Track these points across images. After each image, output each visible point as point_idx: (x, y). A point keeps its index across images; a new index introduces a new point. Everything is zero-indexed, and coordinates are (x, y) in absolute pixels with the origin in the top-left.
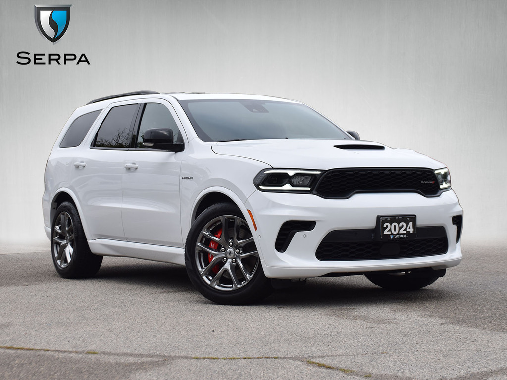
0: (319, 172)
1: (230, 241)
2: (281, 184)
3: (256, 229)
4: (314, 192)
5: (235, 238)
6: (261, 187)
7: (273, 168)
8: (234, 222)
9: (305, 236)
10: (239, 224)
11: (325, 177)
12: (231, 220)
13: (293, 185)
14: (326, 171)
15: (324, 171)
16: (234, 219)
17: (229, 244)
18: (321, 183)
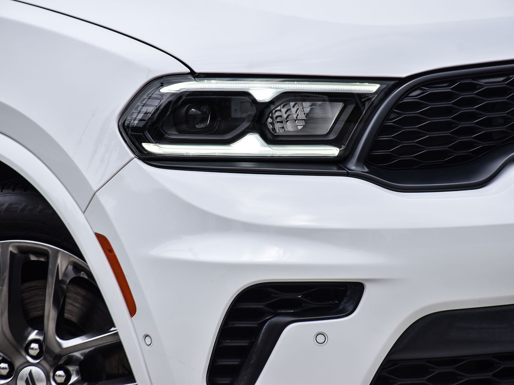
0: (373, 88)
1: (33, 335)
2: (228, 137)
3: (132, 310)
4: (352, 166)
5: (51, 325)
6: (151, 147)
7: (194, 75)
8: (46, 264)
9: (321, 339)
10: (65, 274)
11: (398, 105)
12: (33, 258)
13: (271, 139)
14: (400, 81)
15: (390, 84)
16: (43, 253)
17: (27, 348)
18: (381, 128)
